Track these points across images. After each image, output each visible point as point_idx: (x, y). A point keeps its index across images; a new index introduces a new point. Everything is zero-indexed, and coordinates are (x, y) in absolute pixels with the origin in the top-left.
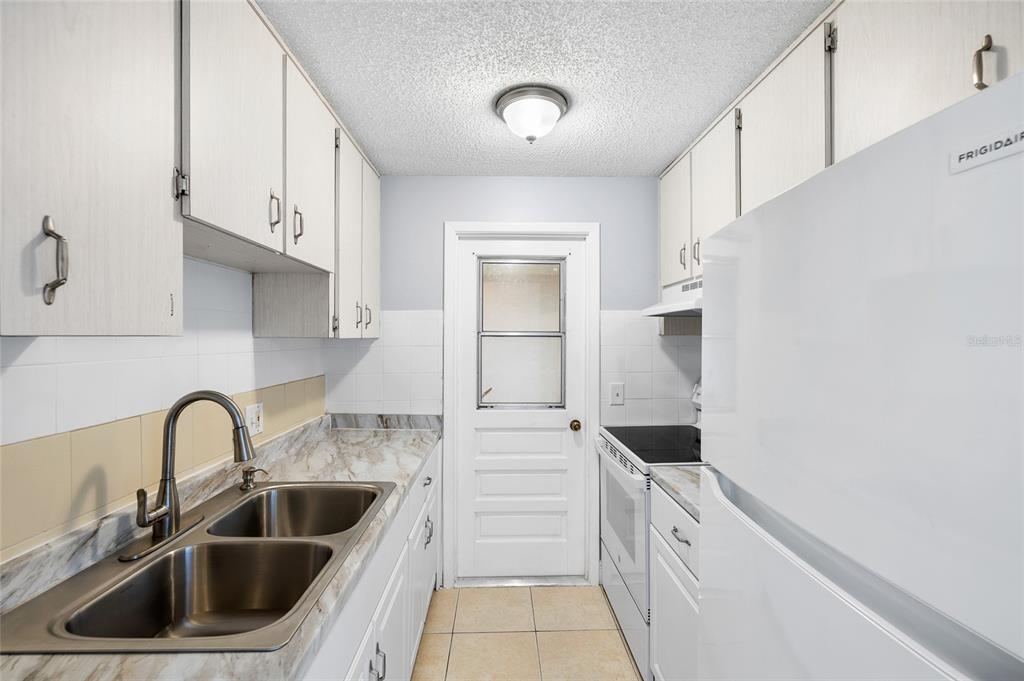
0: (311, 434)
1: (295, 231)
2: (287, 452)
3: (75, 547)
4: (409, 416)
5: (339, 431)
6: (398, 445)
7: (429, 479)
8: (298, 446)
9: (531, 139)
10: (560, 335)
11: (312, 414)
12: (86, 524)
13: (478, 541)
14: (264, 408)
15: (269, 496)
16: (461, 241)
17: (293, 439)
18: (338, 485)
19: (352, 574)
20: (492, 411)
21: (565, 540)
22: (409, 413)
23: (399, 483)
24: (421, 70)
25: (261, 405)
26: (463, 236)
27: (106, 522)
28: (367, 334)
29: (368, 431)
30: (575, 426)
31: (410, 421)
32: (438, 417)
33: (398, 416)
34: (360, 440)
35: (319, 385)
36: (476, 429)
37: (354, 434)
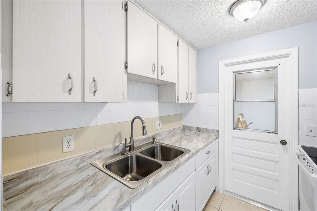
0: (176, 131)
1: (162, 72)
2: (168, 135)
3: (114, 149)
4: (207, 129)
5: (185, 131)
6: (200, 138)
7: (209, 151)
8: (171, 134)
9: (246, 20)
10: (275, 101)
11: (177, 125)
12: (117, 144)
13: (233, 179)
14: (162, 122)
15: (157, 146)
16: (226, 67)
17: (170, 132)
18: (176, 147)
19: (162, 175)
20: (240, 131)
21: (278, 193)
22: (207, 128)
23: (192, 151)
24: (197, 11)
25: (160, 121)
26: (226, 65)
27: (121, 144)
28: (191, 101)
29: (193, 132)
30: (284, 143)
31: (207, 131)
32: (217, 130)
33: (203, 128)
34: (189, 134)
35: (180, 117)
36: (233, 137)
37: (189, 132)
